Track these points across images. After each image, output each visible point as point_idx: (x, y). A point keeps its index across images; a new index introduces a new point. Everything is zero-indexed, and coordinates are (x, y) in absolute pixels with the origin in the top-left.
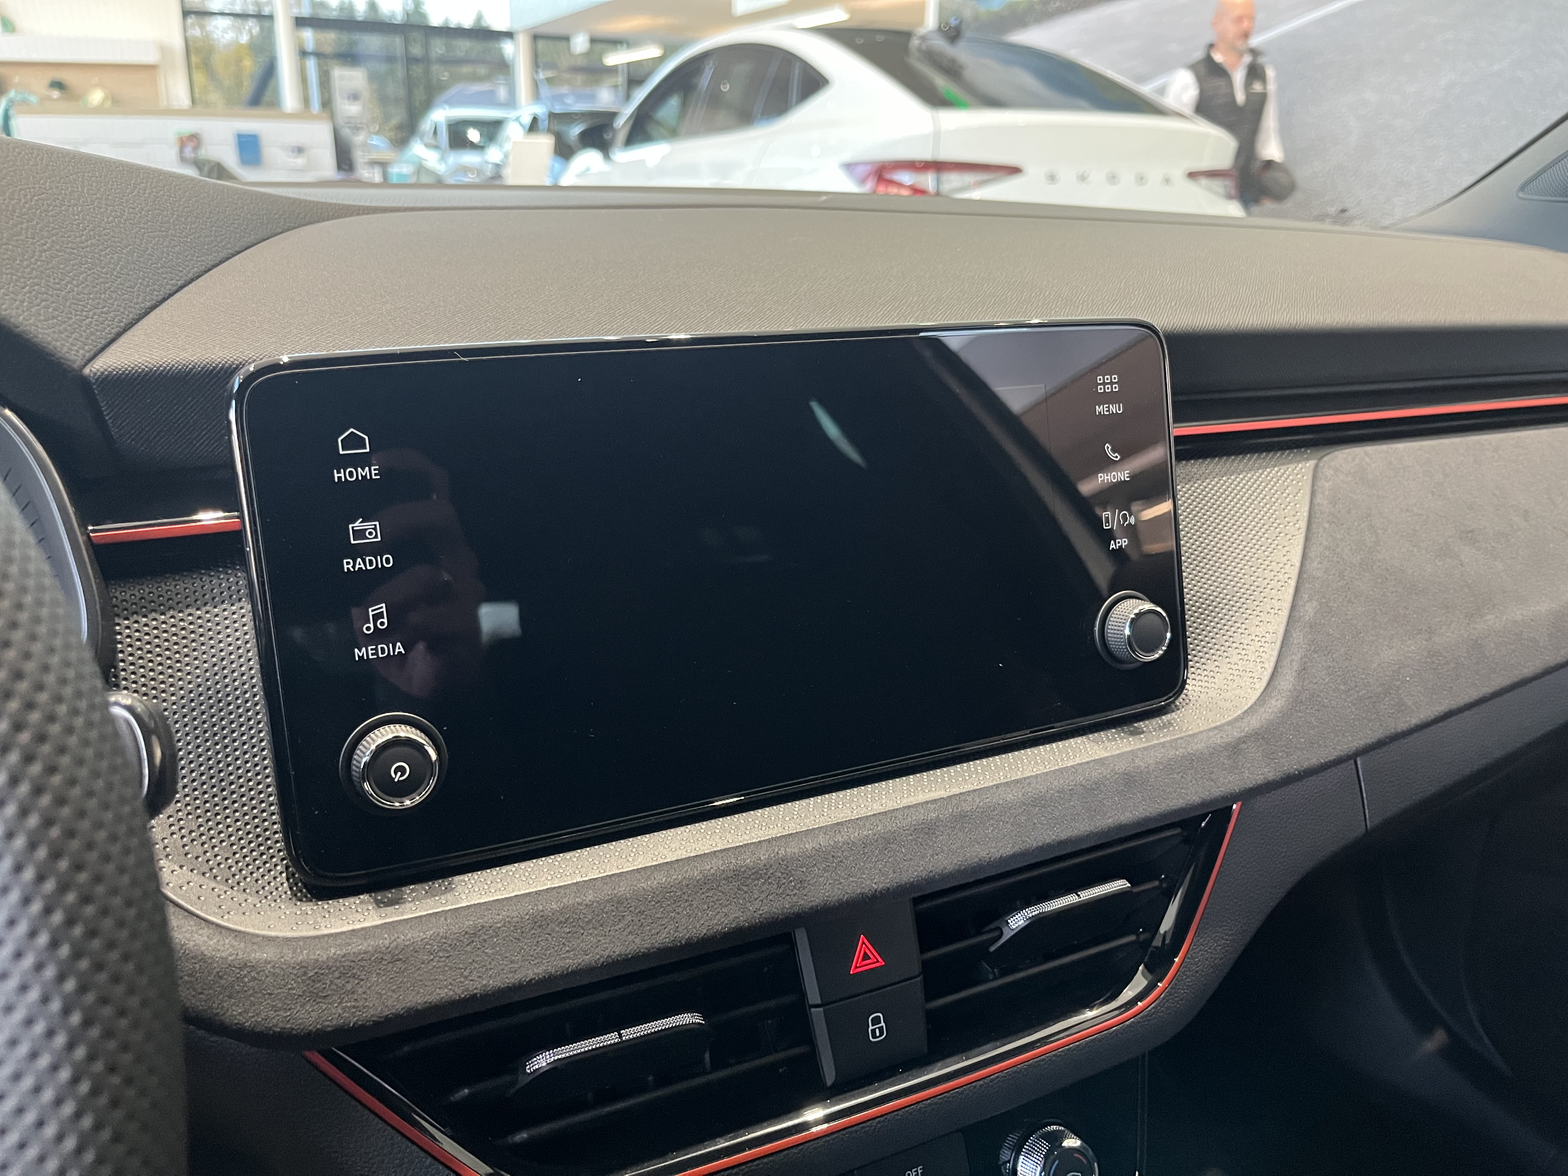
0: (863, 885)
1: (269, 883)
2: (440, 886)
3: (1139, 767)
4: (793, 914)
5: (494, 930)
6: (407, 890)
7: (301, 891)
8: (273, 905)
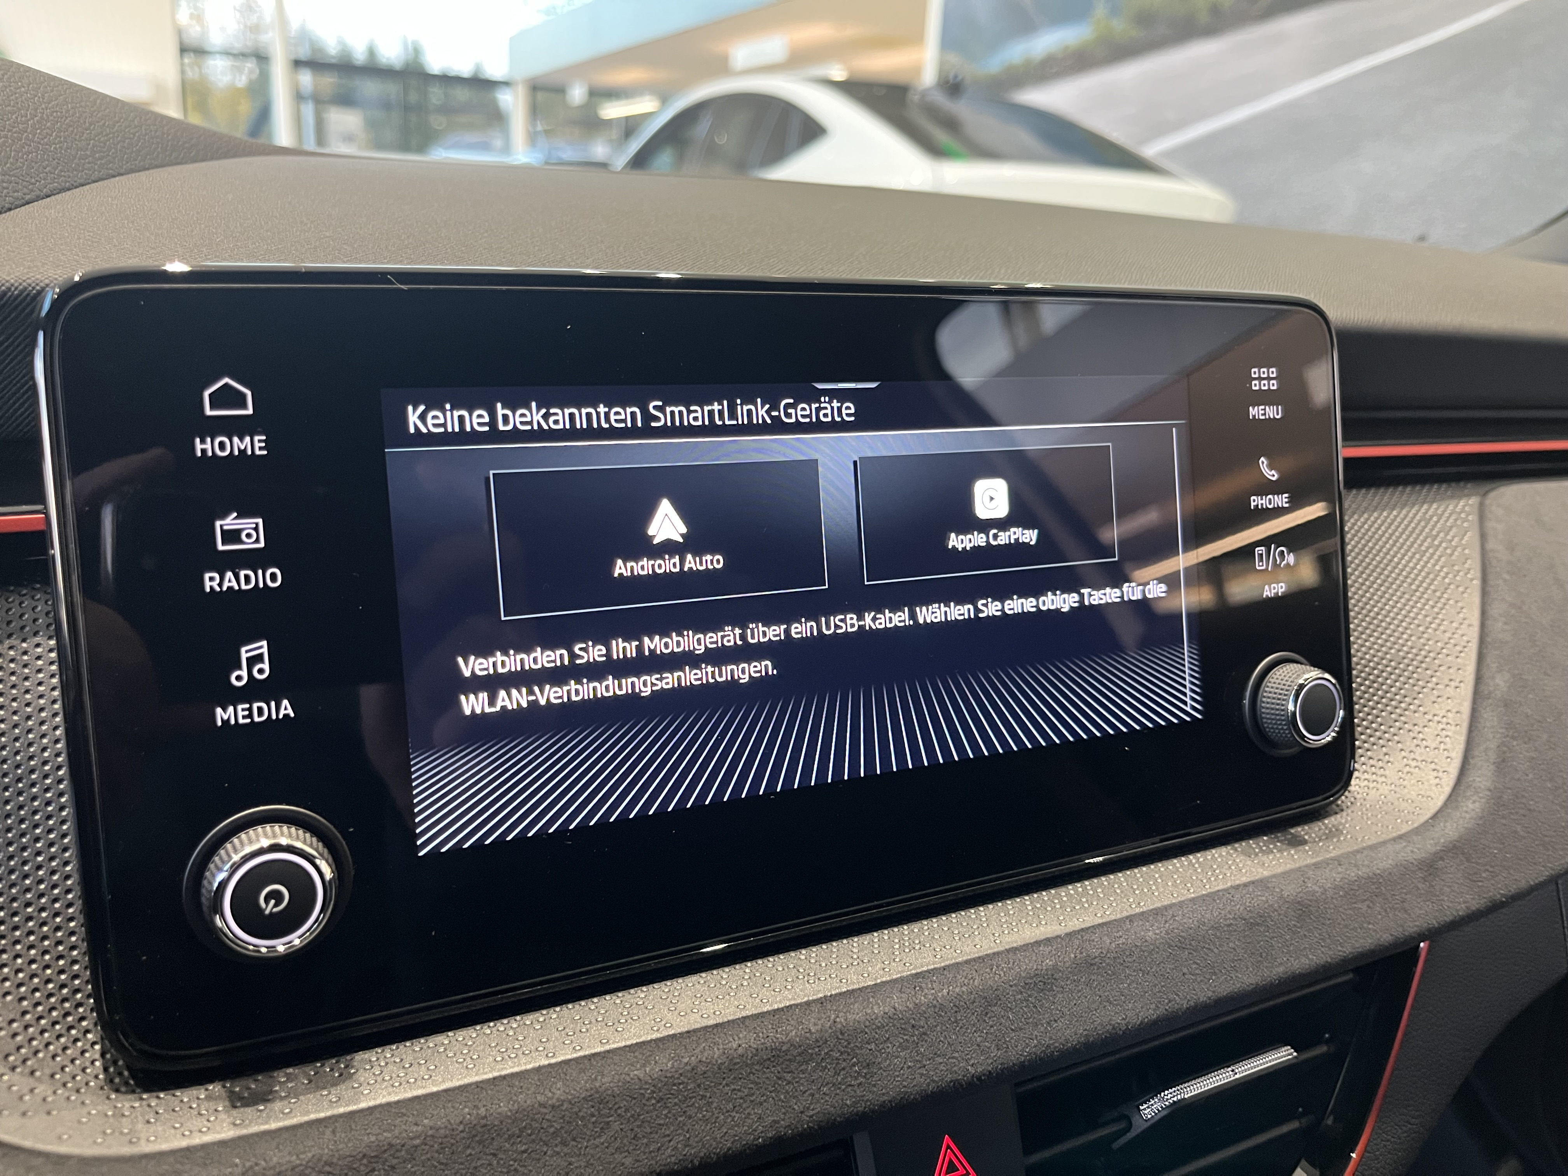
0: (955, 1068)
1: (73, 1061)
2: (332, 1070)
3: (1315, 892)
4: (857, 1114)
5: (407, 1151)
6: (281, 1076)
7: (120, 1074)
8: (73, 1098)
